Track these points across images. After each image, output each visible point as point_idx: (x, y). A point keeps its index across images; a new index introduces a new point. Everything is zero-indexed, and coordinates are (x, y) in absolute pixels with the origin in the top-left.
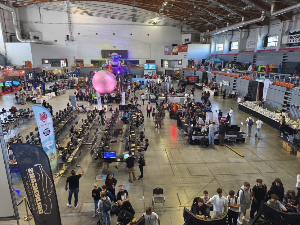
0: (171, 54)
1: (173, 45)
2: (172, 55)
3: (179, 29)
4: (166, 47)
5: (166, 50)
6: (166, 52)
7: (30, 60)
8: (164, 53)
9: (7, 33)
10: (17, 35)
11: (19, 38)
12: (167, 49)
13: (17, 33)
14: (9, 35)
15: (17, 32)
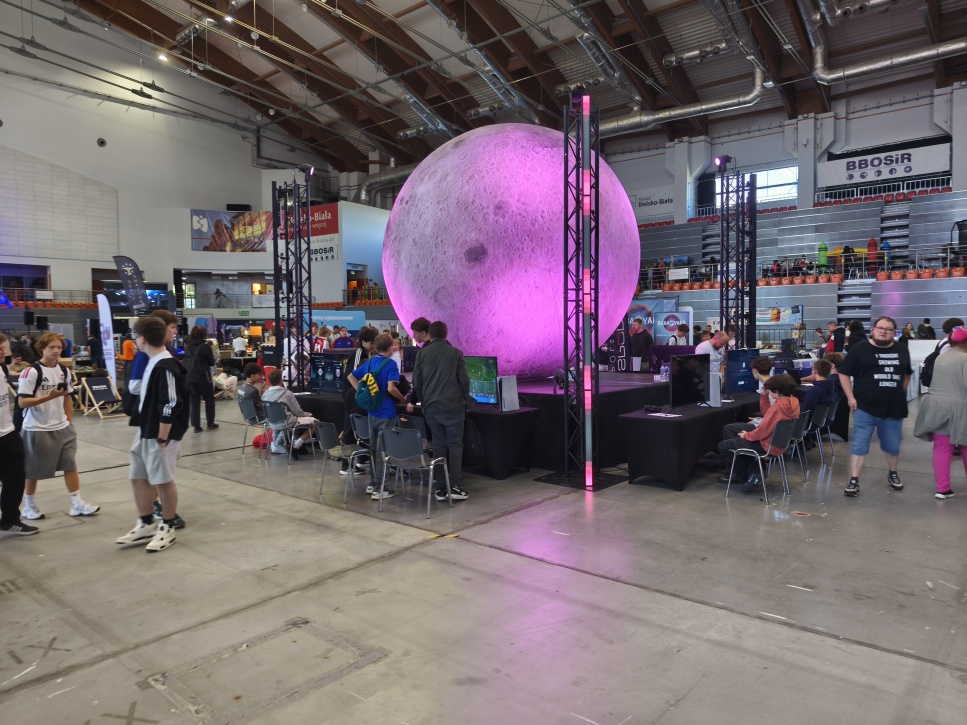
0: (228, 248)
1: (230, 207)
2: (233, 250)
3: (248, 147)
4: (195, 212)
5: (196, 226)
6: (197, 235)
8: (188, 241)
12: (205, 222)
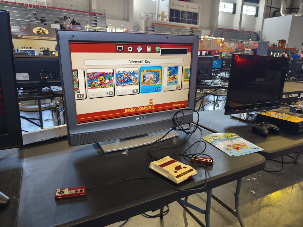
7: (286, 38)
9: (271, 7)
10: (282, 9)
11: (283, 12)
13: (282, 7)
14: (273, 10)
15: (282, 5)
